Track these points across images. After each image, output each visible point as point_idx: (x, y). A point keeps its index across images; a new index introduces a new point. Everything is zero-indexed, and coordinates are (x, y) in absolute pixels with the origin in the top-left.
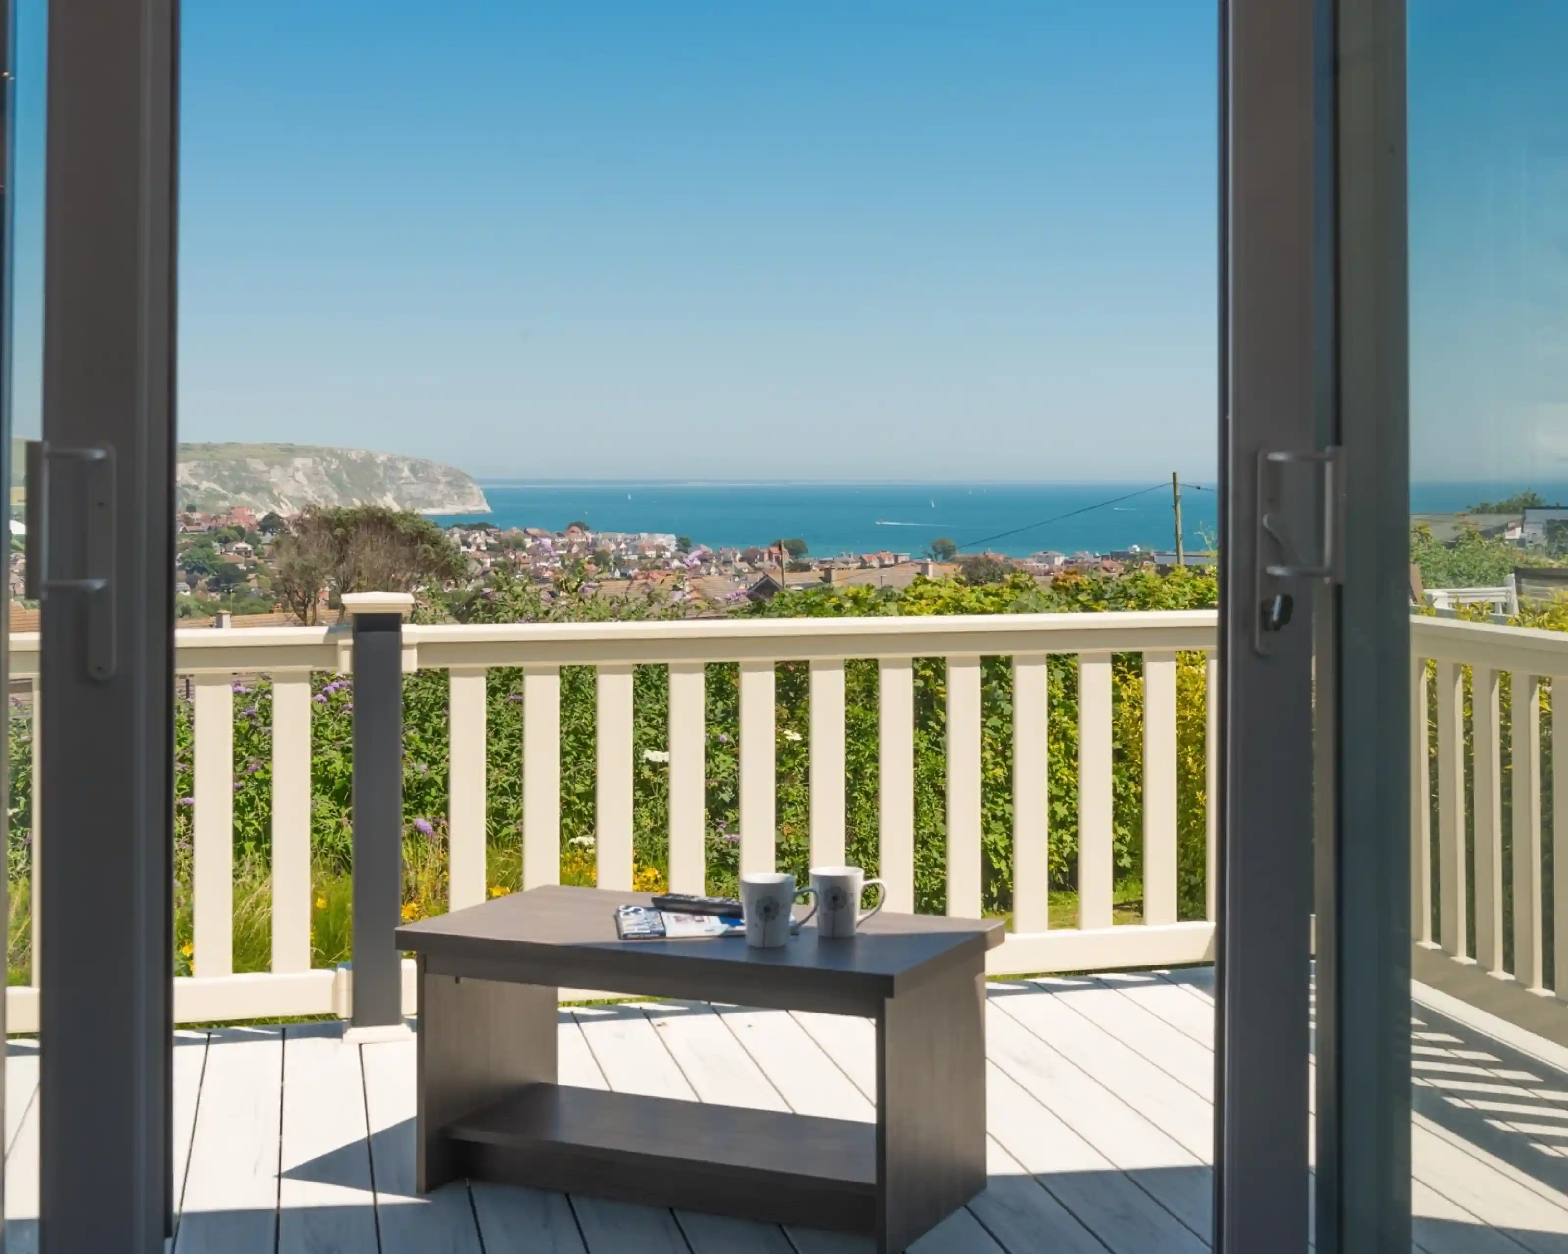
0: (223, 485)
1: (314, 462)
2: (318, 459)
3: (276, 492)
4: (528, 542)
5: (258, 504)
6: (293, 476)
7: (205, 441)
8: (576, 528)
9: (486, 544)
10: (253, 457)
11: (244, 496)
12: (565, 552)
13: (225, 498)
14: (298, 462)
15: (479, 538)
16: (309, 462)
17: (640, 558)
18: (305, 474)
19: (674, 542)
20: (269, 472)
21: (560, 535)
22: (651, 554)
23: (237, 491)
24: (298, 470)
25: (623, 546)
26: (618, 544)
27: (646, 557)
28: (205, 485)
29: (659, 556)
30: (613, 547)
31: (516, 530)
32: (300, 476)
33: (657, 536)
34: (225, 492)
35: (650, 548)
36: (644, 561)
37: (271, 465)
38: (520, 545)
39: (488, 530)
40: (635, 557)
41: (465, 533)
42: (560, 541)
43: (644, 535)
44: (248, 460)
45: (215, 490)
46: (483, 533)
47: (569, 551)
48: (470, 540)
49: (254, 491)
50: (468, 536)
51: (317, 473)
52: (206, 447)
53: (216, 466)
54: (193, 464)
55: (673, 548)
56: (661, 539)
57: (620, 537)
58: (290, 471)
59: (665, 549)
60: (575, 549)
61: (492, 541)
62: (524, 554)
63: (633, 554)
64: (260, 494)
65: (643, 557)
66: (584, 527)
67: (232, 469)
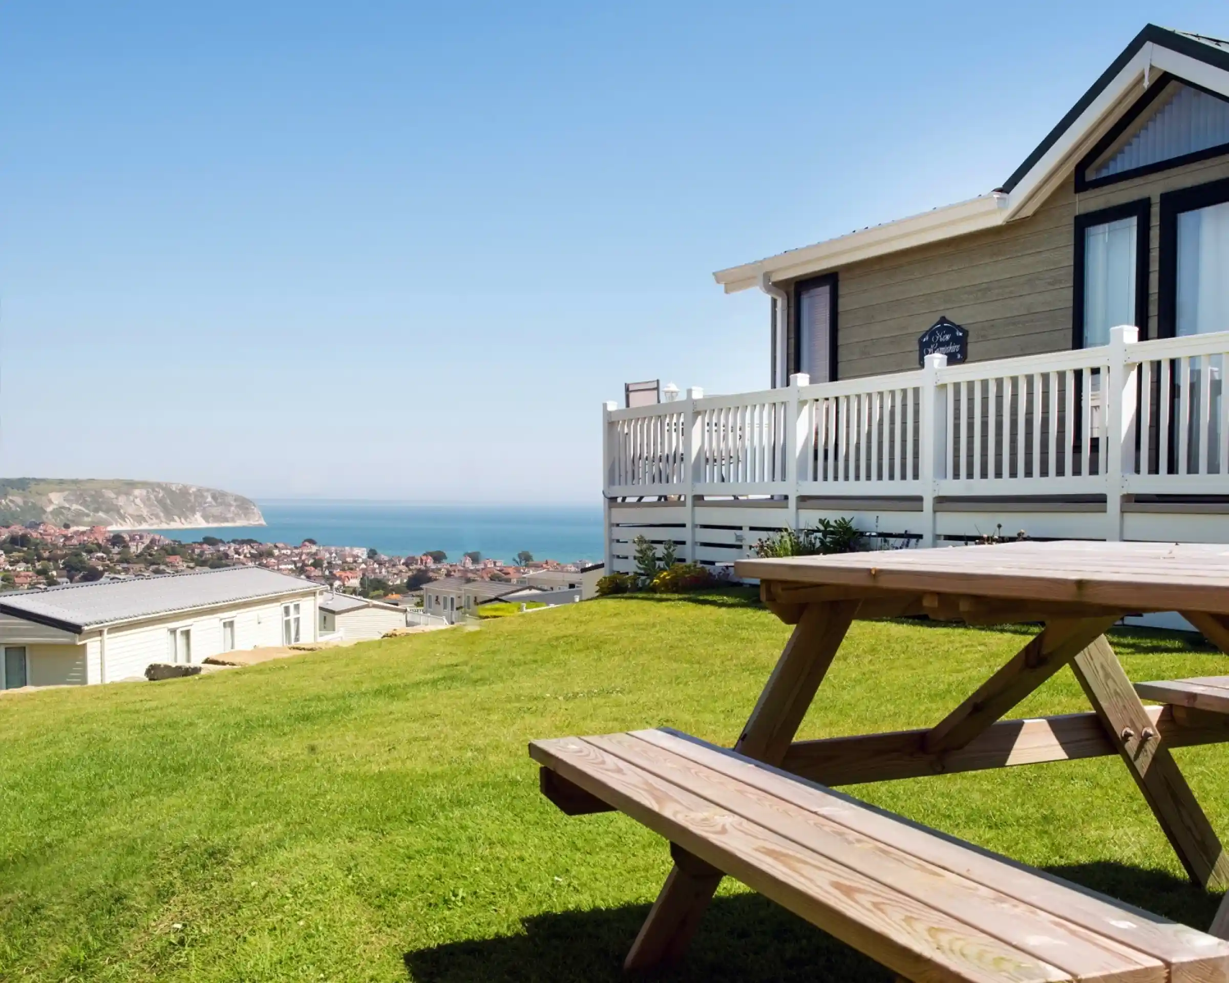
0: (87, 507)
1: (148, 492)
2: (150, 490)
3: (122, 511)
4: (276, 552)
5: (110, 519)
6: (134, 501)
7: (74, 477)
8: (307, 543)
9: (250, 553)
10: (106, 488)
11: (101, 514)
12: (298, 559)
13: (88, 515)
14: (137, 492)
15: (246, 549)
16: (144, 492)
17: (343, 563)
18: (141, 500)
19: (366, 553)
20: (117, 498)
21: (296, 548)
22: (350, 560)
23: (96, 510)
24: (136, 497)
25: (334, 555)
26: (331, 554)
27: (346, 562)
28: (75, 507)
29: (355, 562)
30: (327, 555)
31: (270, 545)
32: (138, 501)
33: (355, 549)
34: (87, 511)
35: (349, 557)
36: (345, 565)
37: (118, 494)
38: (270, 554)
39: (252, 545)
40: (340, 562)
41: (238, 547)
42: (297, 551)
43: (347, 548)
44: (103, 490)
45: (80, 510)
46: (249, 546)
47: (300, 558)
48: (240, 551)
49: (107, 512)
50: (240, 549)
51: (149, 499)
52: (75, 482)
53: (81, 494)
54: (66, 493)
55: (365, 556)
56: (357, 551)
57: (333, 549)
58: (131, 498)
59: (358, 557)
60: (304, 557)
61: (253, 551)
62: (273, 560)
63: (339, 560)
64: (111, 513)
65: (345, 562)
66: (312, 542)
67: (92, 496)
